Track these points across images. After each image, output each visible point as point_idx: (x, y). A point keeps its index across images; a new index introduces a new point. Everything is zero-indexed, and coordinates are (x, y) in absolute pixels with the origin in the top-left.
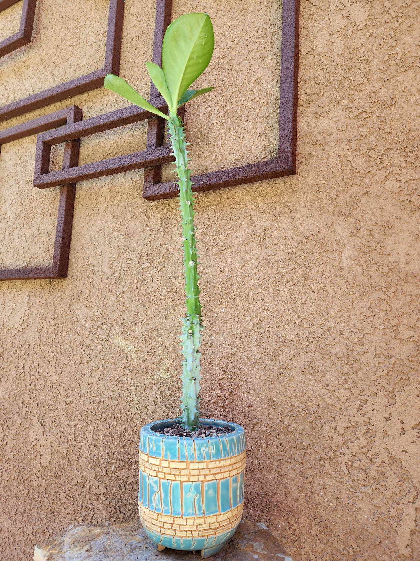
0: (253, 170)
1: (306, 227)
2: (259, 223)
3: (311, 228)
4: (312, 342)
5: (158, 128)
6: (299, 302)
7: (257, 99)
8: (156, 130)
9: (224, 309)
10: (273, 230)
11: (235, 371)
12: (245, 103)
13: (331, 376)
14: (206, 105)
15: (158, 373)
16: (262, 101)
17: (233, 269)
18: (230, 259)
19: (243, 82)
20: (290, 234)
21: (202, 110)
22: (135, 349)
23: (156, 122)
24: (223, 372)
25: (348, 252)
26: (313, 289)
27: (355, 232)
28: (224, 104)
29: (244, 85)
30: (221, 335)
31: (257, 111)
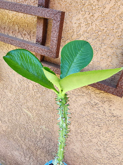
0: (99, 86)
1: (116, 112)
2: (93, 100)
3: (117, 113)
5: (44, 26)
7: (115, 31)
8: (42, 27)
10: (100, 106)
12: (105, 29)
14: (77, 17)
16: (117, 34)
19: (108, 11)
20: (107, 111)
21: (74, 20)
23: (42, 21)
28: (90, 22)
29: (109, 14)
31: (112, 40)
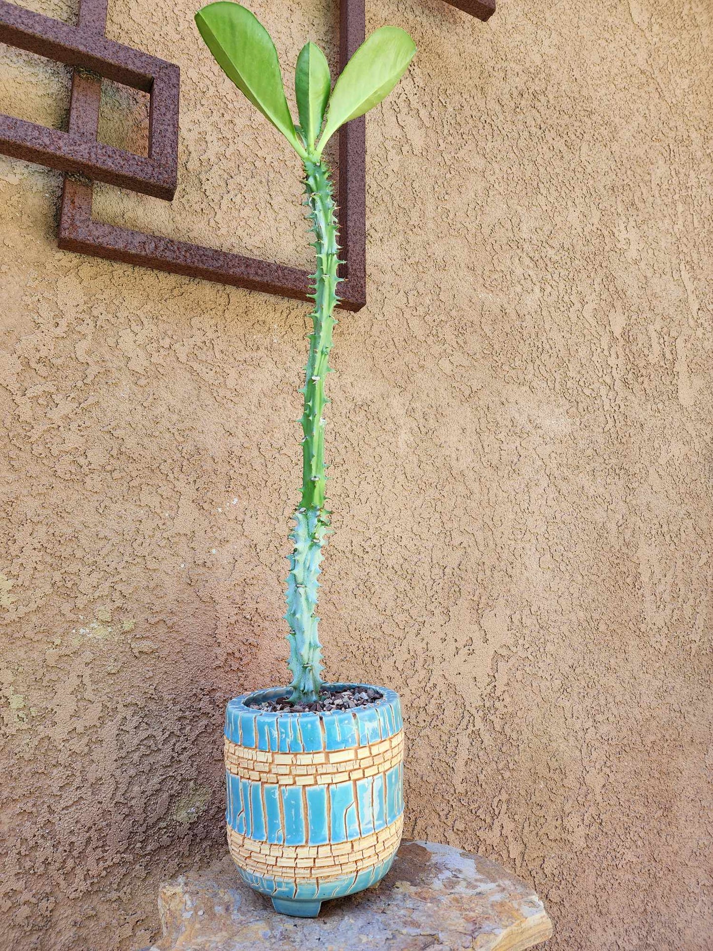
4: (368, 552)
6: (352, 496)
9: (236, 500)
11: (257, 606)
13: (387, 596)
15: (82, 631)
17: (252, 433)
18: (245, 415)
22: (11, 582)
24: (236, 611)
25: (404, 436)
26: (368, 479)
27: (410, 412)
30: (229, 546)
